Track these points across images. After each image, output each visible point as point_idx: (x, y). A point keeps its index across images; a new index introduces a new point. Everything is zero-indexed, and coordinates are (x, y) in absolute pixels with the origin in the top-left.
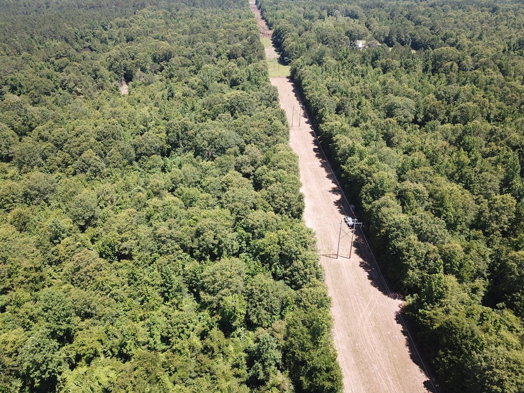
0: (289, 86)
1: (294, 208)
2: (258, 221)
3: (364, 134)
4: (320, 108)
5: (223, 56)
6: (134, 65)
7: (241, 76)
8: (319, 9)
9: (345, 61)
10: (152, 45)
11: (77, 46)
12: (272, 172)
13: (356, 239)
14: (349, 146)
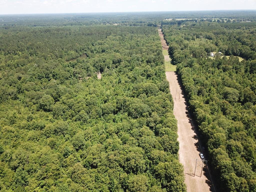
0: (175, 77)
1: (174, 149)
2: (156, 156)
3: (211, 108)
4: (190, 92)
5: (145, 62)
6: (105, 65)
7: (152, 73)
8: (192, 35)
9: (204, 65)
10: (113, 55)
11: (81, 53)
12: (164, 128)
13: (204, 166)
14: (203, 115)
